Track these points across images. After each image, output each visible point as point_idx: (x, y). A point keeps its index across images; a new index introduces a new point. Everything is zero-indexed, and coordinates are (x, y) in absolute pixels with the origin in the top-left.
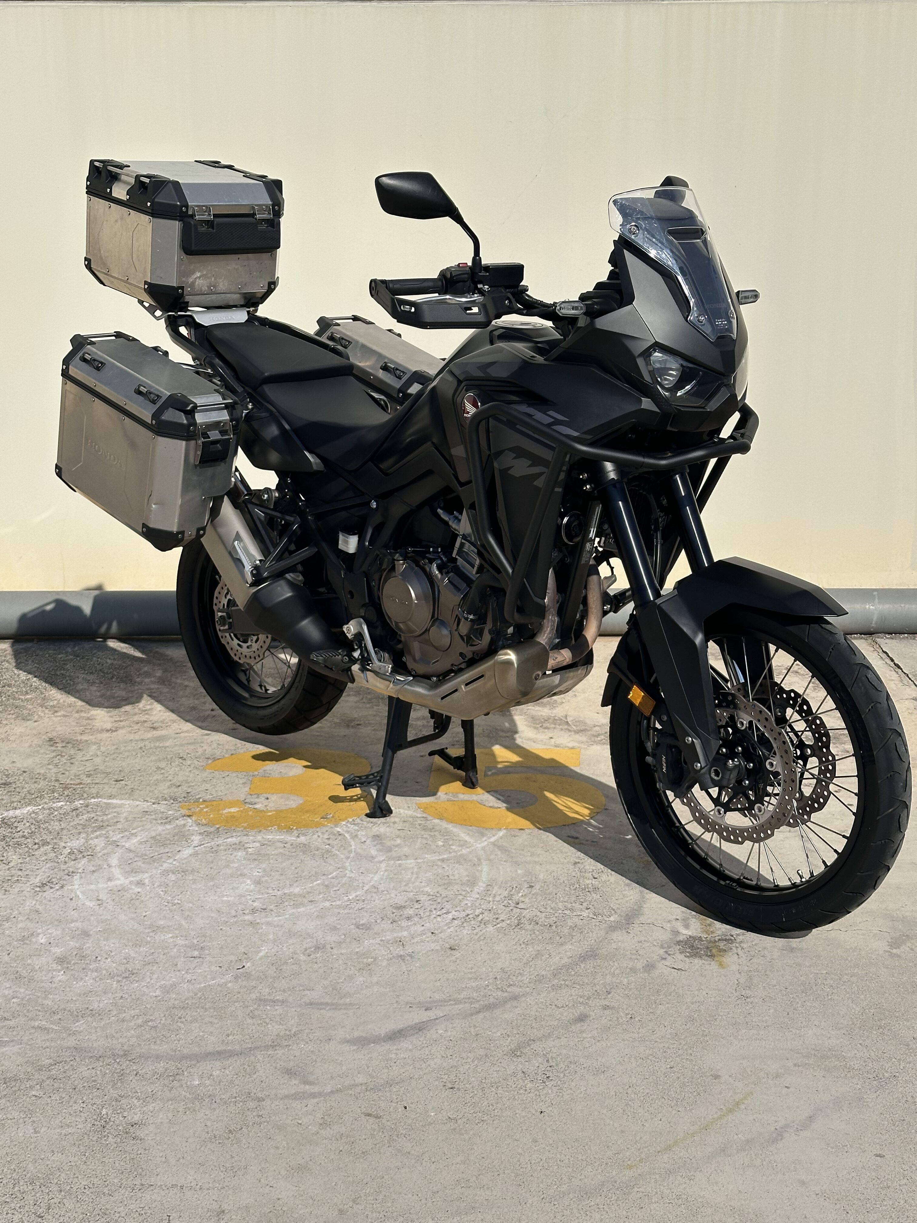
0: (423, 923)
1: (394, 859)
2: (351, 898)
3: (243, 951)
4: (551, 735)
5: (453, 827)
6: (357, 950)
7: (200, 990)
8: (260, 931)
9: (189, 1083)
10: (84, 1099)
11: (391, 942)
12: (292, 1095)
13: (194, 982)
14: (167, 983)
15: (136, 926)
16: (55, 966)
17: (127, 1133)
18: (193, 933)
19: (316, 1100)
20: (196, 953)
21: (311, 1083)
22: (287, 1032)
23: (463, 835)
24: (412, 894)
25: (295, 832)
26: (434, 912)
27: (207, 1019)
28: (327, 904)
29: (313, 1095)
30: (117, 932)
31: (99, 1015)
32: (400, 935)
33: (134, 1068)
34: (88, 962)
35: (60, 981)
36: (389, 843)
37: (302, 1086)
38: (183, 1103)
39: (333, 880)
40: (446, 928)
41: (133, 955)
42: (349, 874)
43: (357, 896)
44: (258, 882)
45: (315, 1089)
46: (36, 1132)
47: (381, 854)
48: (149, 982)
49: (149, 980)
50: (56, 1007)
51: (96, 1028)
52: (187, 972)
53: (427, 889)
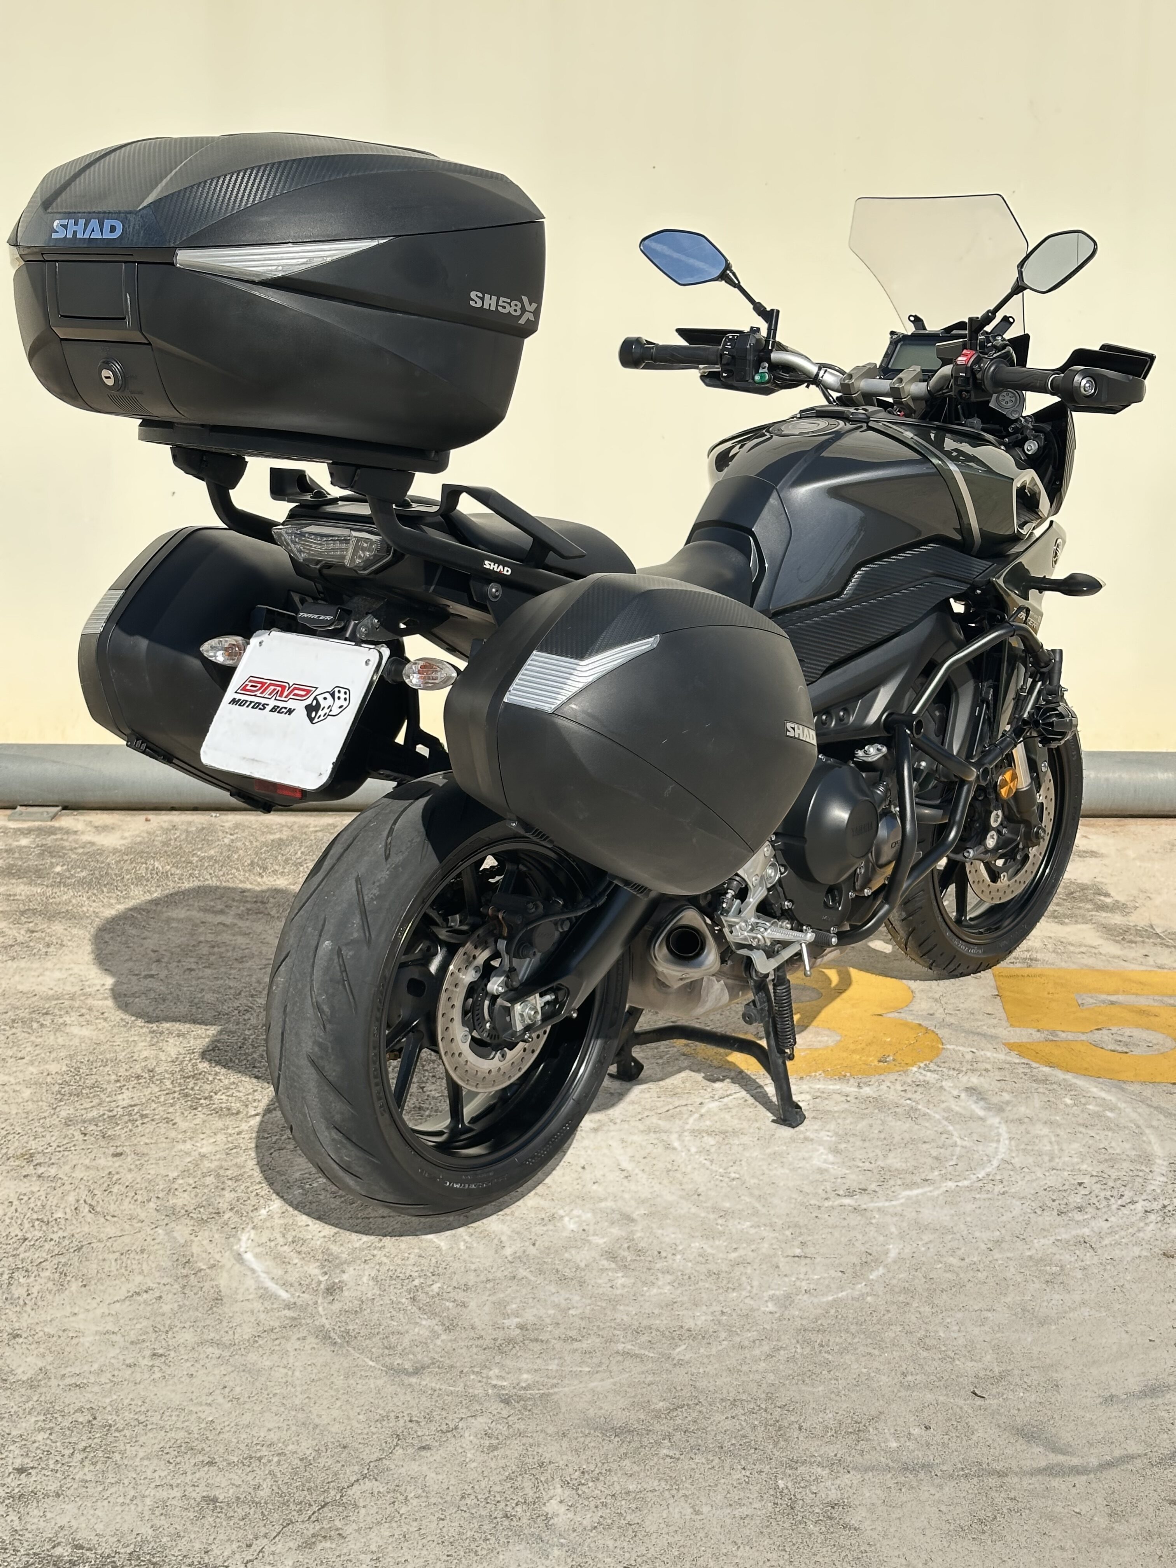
0: (1106, 1217)
1: (1012, 1121)
2: (980, 1176)
3: (863, 1249)
4: (1145, 952)
5: (1074, 1077)
6: (1028, 1253)
7: (831, 1304)
8: (874, 1221)
9: (883, 1445)
10: (743, 1462)
11: (1071, 1242)
12: (1045, 1469)
13: (815, 1293)
14: (777, 1293)
15: (694, 1210)
16: (605, 1262)
17: (830, 1518)
18: (780, 1222)
19: (1084, 1478)
20: (798, 1252)
21: (1064, 1453)
22: (988, 1373)
23: (1095, 1090)
24: (1066, 1173)
25: (852, 1080)
26: (1112, 1199)
27: (861, 1349)
28: (951, 1185)
29: (1076, 1471)
30: (670, 1216)
31: (703, 1337)
32: (1079, 1232)
33: (793, 1418)
34: (650, 1259)
35: (624, 1286)
36: (995, 1100)
37: (1051, 1456)
38: (890, 1475)
39: (942, 1150)
40: (1142, 1224)
41: (709, 1251)
42: (959, 1142)
43: (988, 1175)
44: (836, 1151)
45: (1075, 1461)
46: (697, 1513)
47: (991, 1113)
48: (750, 1292)
49: (749, 1288)
50: (637, 1323)
51: (708, 1357)
52: (798, 1279)
53: (1084, 1167)
